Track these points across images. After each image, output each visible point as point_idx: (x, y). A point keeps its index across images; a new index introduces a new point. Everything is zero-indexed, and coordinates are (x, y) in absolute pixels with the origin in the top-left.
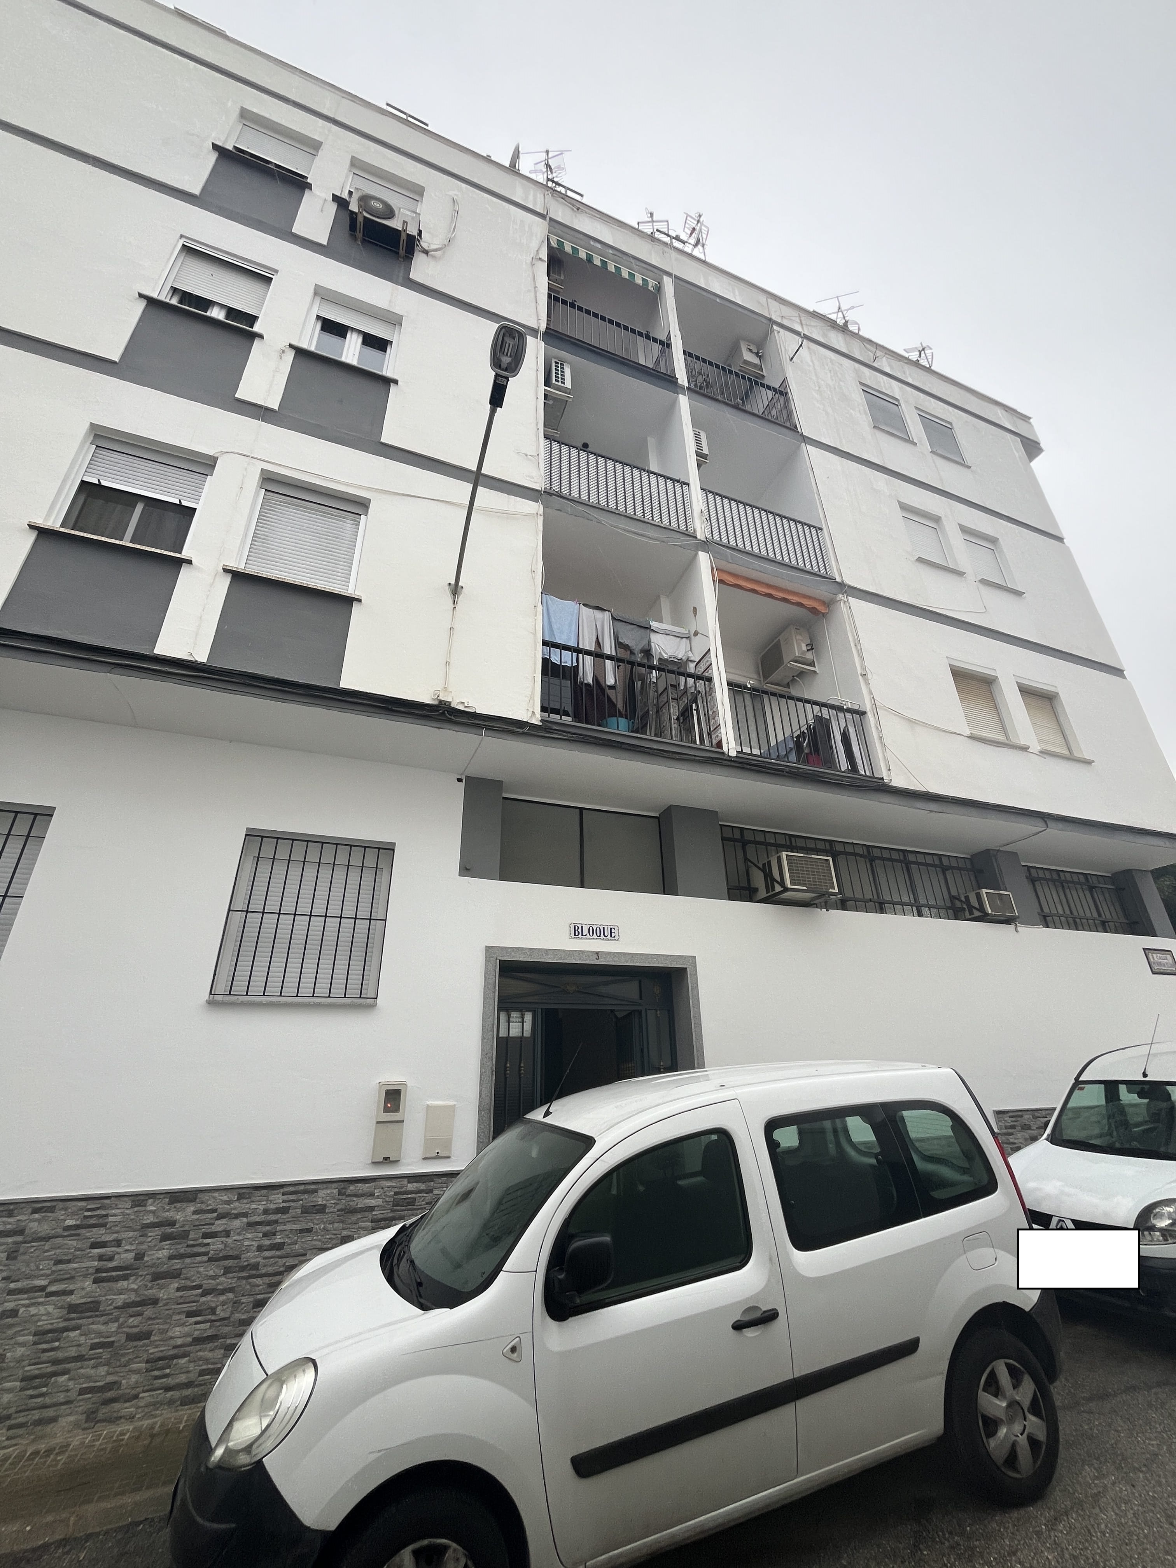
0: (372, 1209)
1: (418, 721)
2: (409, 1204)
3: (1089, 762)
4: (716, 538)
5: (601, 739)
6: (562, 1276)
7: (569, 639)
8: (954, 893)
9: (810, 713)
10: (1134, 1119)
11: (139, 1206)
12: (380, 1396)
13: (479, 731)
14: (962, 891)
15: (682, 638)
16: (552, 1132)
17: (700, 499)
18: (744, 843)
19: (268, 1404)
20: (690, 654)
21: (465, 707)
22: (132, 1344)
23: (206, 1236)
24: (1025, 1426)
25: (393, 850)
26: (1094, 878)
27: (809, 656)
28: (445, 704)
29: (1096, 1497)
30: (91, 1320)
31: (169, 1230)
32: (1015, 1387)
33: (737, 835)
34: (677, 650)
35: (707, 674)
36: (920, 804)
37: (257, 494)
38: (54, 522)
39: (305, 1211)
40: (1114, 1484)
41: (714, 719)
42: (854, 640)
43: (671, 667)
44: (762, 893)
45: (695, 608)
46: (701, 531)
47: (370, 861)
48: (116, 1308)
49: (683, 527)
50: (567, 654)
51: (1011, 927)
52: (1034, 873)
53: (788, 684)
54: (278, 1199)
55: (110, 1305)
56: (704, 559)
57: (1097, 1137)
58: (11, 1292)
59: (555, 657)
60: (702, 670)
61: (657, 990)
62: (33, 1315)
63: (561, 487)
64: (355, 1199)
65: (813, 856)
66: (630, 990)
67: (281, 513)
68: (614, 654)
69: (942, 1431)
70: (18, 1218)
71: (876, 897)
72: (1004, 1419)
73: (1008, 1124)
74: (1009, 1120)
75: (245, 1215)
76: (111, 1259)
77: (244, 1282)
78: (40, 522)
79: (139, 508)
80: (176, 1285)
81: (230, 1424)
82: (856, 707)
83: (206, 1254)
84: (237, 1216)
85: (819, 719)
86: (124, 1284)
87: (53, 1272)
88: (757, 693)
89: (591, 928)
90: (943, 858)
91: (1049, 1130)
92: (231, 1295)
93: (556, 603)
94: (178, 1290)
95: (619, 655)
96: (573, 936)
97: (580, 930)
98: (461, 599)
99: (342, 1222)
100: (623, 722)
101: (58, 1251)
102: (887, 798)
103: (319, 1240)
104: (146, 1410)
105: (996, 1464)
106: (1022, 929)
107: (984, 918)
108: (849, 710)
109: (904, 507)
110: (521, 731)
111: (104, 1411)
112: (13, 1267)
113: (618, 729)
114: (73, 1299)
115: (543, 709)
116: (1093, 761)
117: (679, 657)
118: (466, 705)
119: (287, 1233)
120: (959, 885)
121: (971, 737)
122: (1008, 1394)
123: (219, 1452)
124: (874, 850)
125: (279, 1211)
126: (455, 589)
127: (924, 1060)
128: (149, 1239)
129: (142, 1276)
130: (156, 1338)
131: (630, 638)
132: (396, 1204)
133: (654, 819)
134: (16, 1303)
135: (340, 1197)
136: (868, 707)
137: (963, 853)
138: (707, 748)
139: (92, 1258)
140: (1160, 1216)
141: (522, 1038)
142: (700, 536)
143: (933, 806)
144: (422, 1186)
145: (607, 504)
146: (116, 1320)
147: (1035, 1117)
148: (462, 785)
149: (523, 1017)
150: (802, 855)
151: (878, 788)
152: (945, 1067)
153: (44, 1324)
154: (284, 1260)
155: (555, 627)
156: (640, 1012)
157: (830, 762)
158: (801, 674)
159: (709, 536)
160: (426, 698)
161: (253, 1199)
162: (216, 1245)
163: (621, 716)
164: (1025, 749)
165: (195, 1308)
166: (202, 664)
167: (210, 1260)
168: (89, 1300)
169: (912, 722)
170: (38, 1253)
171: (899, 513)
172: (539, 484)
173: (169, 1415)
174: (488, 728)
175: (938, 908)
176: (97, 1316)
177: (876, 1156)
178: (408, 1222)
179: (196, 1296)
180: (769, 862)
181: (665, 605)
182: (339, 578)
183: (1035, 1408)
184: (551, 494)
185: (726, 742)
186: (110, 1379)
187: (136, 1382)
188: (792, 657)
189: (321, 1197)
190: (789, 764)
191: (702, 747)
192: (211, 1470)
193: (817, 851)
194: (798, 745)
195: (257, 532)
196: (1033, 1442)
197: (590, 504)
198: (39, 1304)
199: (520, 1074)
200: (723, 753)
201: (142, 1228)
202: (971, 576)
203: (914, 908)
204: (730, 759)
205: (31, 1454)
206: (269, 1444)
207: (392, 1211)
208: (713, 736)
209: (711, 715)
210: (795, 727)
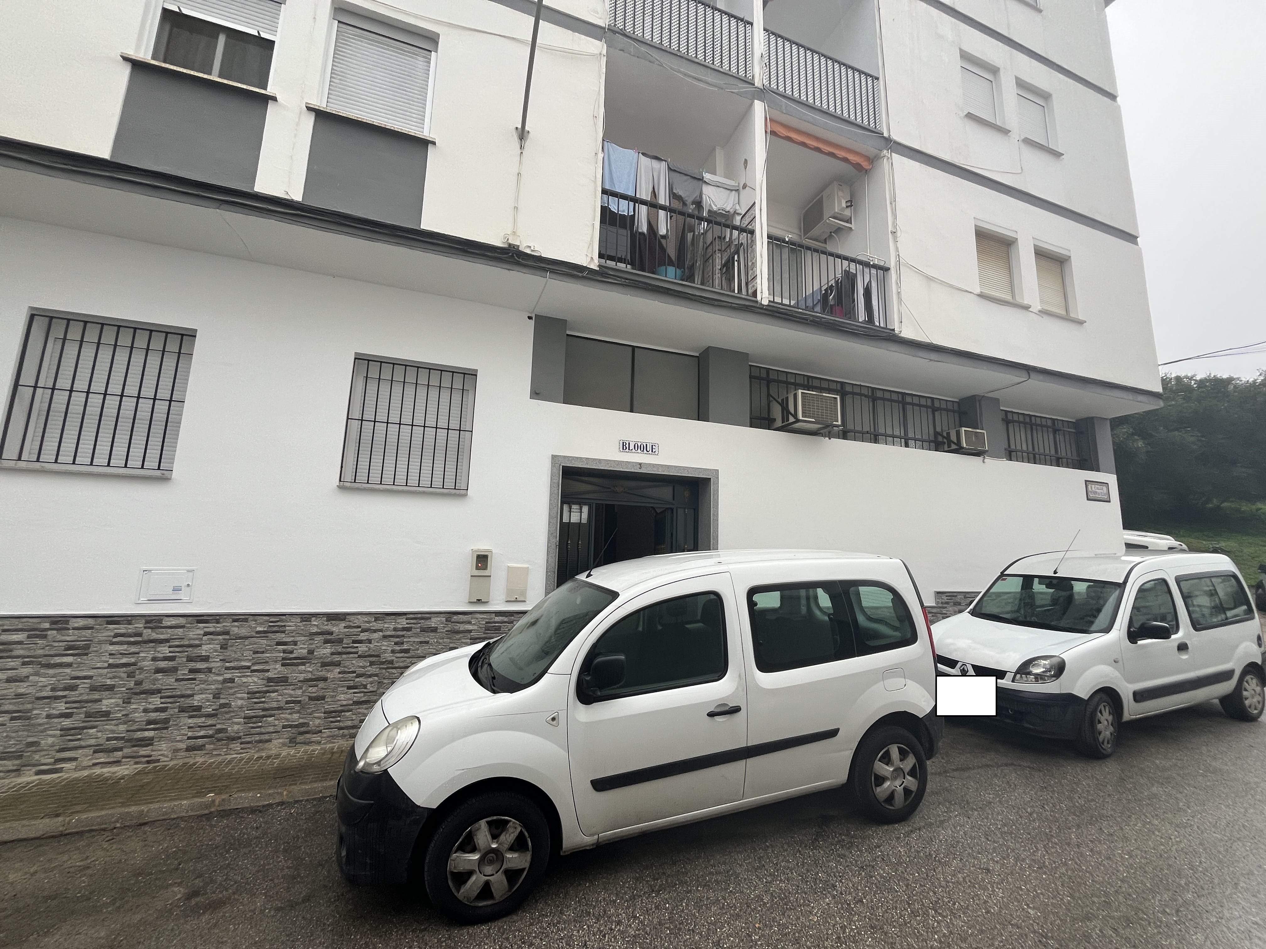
0: (470, 631)
1: (491, 263)
2: (496, 630)
3: (1081, 323)
4: (774, 86)
5: (650, 285)
6: (588, 678)
7: (628, 189)
8: (939, 429)
9: (841, 266)
10: (1038, 602)
11: (306, 621)
12: (463, 739)
13: (544, 274)
14: (945, 428)
15: (732, 190)
16: (590, 587)
17: (762, 41)
18: (769, 382)
19: (390, 740)
20: (738, 207)
21: (532, 251)
22: (313, 703)
23: (355, 642)
24: (903, 782)
25: (476, 375)
26: (1060, 423)
27: (847, 213)
28: (514, 247)
29: (942, 822)
30: (283, 687)
31: (329, 637)
32: (901, 760)
33: (764, 375)
34: (726, 202)
35: (750, 227)
36: (922, 354)
37: (330, 27)
38: (145, 55)
39: (423, 630)
40: (956, 816)
41: (752, 270)
42: (891, 198)
43: (719, 219)
44: (779, 423)
45: (746, 161)
46: (759, 77)
47: (458, 385)
48: (299, 681)
49: (742, 73)
50: (624, 203)
51: (980, 459)
52: (1010, 417)
53: (825, 240)
54: (403, 622)
55: (296, 679)
56: (759, 107)
57: (1007, 613)
58: (227, 668)
59: (613, 205)
60: (747, 223)
61: (687, 494)
62: (244, 682)
63: (625, 24)
64: (457, 624)
65: (824, 394)
66: (666, 493)
67: (355, 48)
68: (668, 204)
69: (846, 781)
70: (224, 624)
71: (872, 430)
72: (890, 777)
73: (944, 601)
74: (945, 598)
75: (381, 630)
76: (292, 652)
77: (384, 671)
78: (132, 53)
79: (222, 39)
80: (338, 670)
81: (367, 750)
82: (882, 264)
83: (357, 653)
84: (375, 631)
85: (847, 273)
86: (302, 668)
87: (253, 658)
88: (796, 248)
89: (636, 445)
90: (935, 401)
91: (972, 607)
92: (376, 678)
93: (618, 152)
94: (339, 673)
95: (672, 205)
96: (622, 450)
97: (627, 446)
98: (528, 144)
99: (450, 638)
100: (671, 270)
101: (255, 646)
102: (894, 347)
103: (434, 649)
104: (328, 739)
105: (879, 802)
106: (988, 460)
107: (959, 450)
108: (875, 266)
109: (965, 56)
110: (581, 275)
111: (300, 738)
112: (226, 654)
113: (666, 276)
114: (270, 675)
115: (601, 256)
116: (1085, 322)
117: (728, 209)
118: (532, 249)
119: (411, 643)
120: (943, 423)
121: (981, 296)
122: (895, 763)
123: (361, 764)
124: (878, 392)
125: (404, 629)
126: (522, 134)
127: (879, 552)
128: (316, 642)
129: (314, 664)
130: (329, 700)
131: (684, 189)
132: (487, 629)
133: (694, 358)
134: (232, 675)
135: (447, 623)
136: (892, 264)
137: (952, 397)
138: (743, 296)
139: (279, 651)
140: (1038, 665)
141: (579, 524)
142: (758, 83)
143: (934, 356)
144: (506, 619)
145: (670, 45)
146: (301, 688)
147: (965, 597)
148: (532, 322)
149: (581, 509)
150: (814, 393)
151: (888, 338)
152: (897, 558)
153: (253, 688)
154: (411, 659)
155: (615, 176)
156: (672, 510)
157: (851, 313)
158: (839, 230)
159: (766, 83)
160: (497, 242)
161: (385, 621)
162: (362, 648)
163: (671, 263)
164: (1026, 308)
165: (352, 684)
166: (297, 202)
167: (359, 657)
168: (280, 676)
169: (930, 279)
170: (240, 647)
171: (957, 62)
172: (601, 19)
173: (343, 743)
174: (552, 272)
175: (923, 441)
176: (287, 685)
177: (829, 615)
178: (492, 641)
179: (352, 677)
180: (787, 398)
181: (720, 156)
182: (415, 120)
183: (912, 773)
184: (614, 32)
185: (760, 291)
186: (301, 721)
187: (319, 724)
188: (831, 214)
189: (434, 622)
190: (813, 314)
191: (739, 295)
192: (358, 772)
193: (829, 391)
194: (825, 297)
195: (335, 68)
196: (907, 791)
197: (653, 44)
198: (247, 676)
199: (578, 549)
200: (757, 302)
201: (310, 635)
202: (1015, 135)
203: (903, 440)
204: (762, 307)
205: (257, 758)
206: (392, 761)
207: (484, 633)
208: (750, 286)
209: (750, 266)
210: (824, 281)
